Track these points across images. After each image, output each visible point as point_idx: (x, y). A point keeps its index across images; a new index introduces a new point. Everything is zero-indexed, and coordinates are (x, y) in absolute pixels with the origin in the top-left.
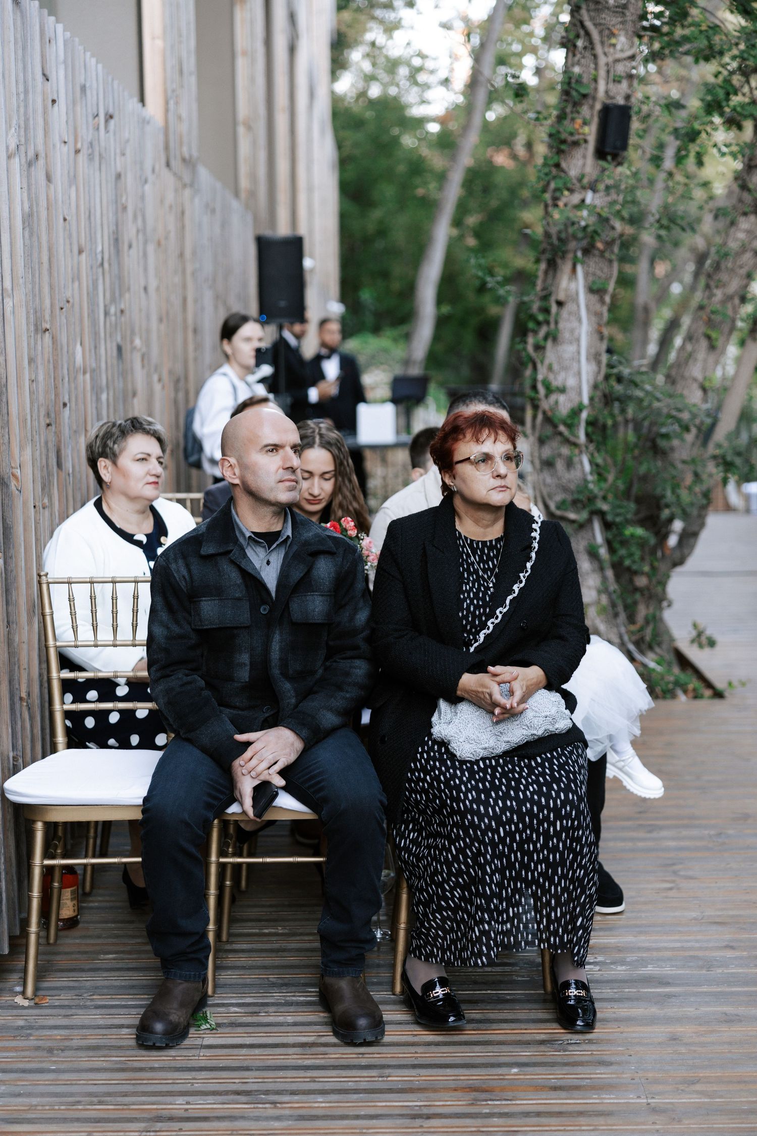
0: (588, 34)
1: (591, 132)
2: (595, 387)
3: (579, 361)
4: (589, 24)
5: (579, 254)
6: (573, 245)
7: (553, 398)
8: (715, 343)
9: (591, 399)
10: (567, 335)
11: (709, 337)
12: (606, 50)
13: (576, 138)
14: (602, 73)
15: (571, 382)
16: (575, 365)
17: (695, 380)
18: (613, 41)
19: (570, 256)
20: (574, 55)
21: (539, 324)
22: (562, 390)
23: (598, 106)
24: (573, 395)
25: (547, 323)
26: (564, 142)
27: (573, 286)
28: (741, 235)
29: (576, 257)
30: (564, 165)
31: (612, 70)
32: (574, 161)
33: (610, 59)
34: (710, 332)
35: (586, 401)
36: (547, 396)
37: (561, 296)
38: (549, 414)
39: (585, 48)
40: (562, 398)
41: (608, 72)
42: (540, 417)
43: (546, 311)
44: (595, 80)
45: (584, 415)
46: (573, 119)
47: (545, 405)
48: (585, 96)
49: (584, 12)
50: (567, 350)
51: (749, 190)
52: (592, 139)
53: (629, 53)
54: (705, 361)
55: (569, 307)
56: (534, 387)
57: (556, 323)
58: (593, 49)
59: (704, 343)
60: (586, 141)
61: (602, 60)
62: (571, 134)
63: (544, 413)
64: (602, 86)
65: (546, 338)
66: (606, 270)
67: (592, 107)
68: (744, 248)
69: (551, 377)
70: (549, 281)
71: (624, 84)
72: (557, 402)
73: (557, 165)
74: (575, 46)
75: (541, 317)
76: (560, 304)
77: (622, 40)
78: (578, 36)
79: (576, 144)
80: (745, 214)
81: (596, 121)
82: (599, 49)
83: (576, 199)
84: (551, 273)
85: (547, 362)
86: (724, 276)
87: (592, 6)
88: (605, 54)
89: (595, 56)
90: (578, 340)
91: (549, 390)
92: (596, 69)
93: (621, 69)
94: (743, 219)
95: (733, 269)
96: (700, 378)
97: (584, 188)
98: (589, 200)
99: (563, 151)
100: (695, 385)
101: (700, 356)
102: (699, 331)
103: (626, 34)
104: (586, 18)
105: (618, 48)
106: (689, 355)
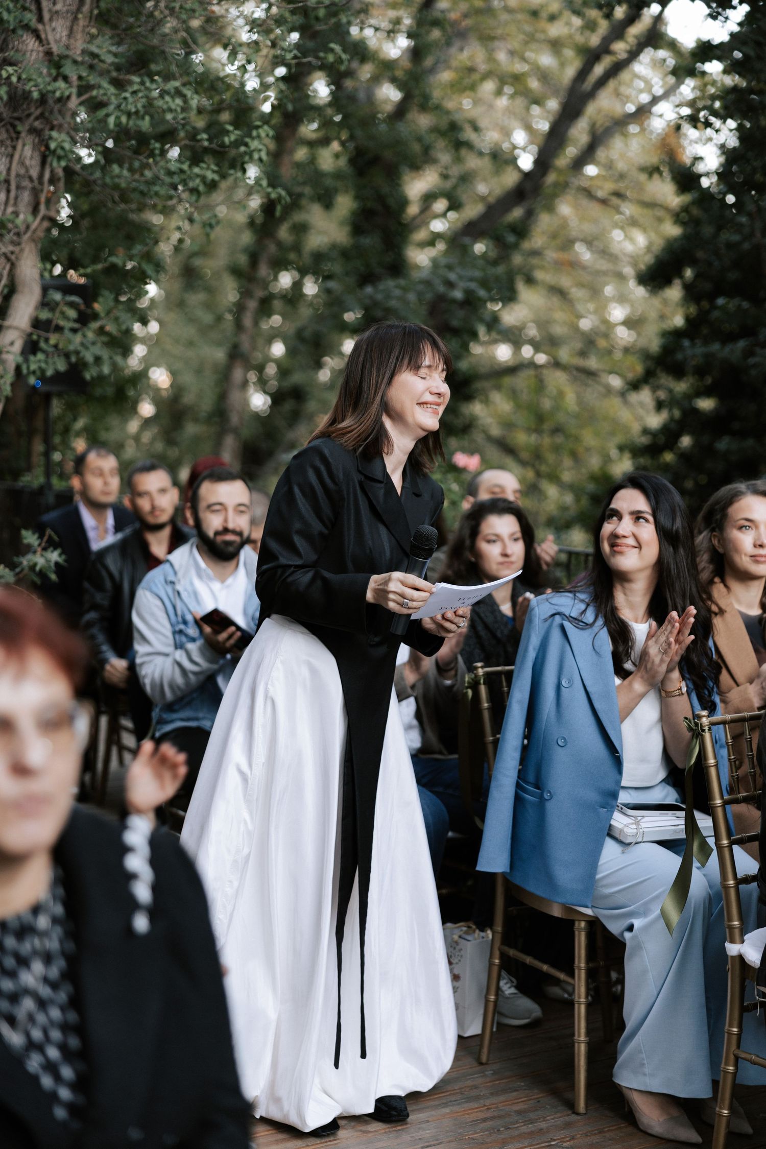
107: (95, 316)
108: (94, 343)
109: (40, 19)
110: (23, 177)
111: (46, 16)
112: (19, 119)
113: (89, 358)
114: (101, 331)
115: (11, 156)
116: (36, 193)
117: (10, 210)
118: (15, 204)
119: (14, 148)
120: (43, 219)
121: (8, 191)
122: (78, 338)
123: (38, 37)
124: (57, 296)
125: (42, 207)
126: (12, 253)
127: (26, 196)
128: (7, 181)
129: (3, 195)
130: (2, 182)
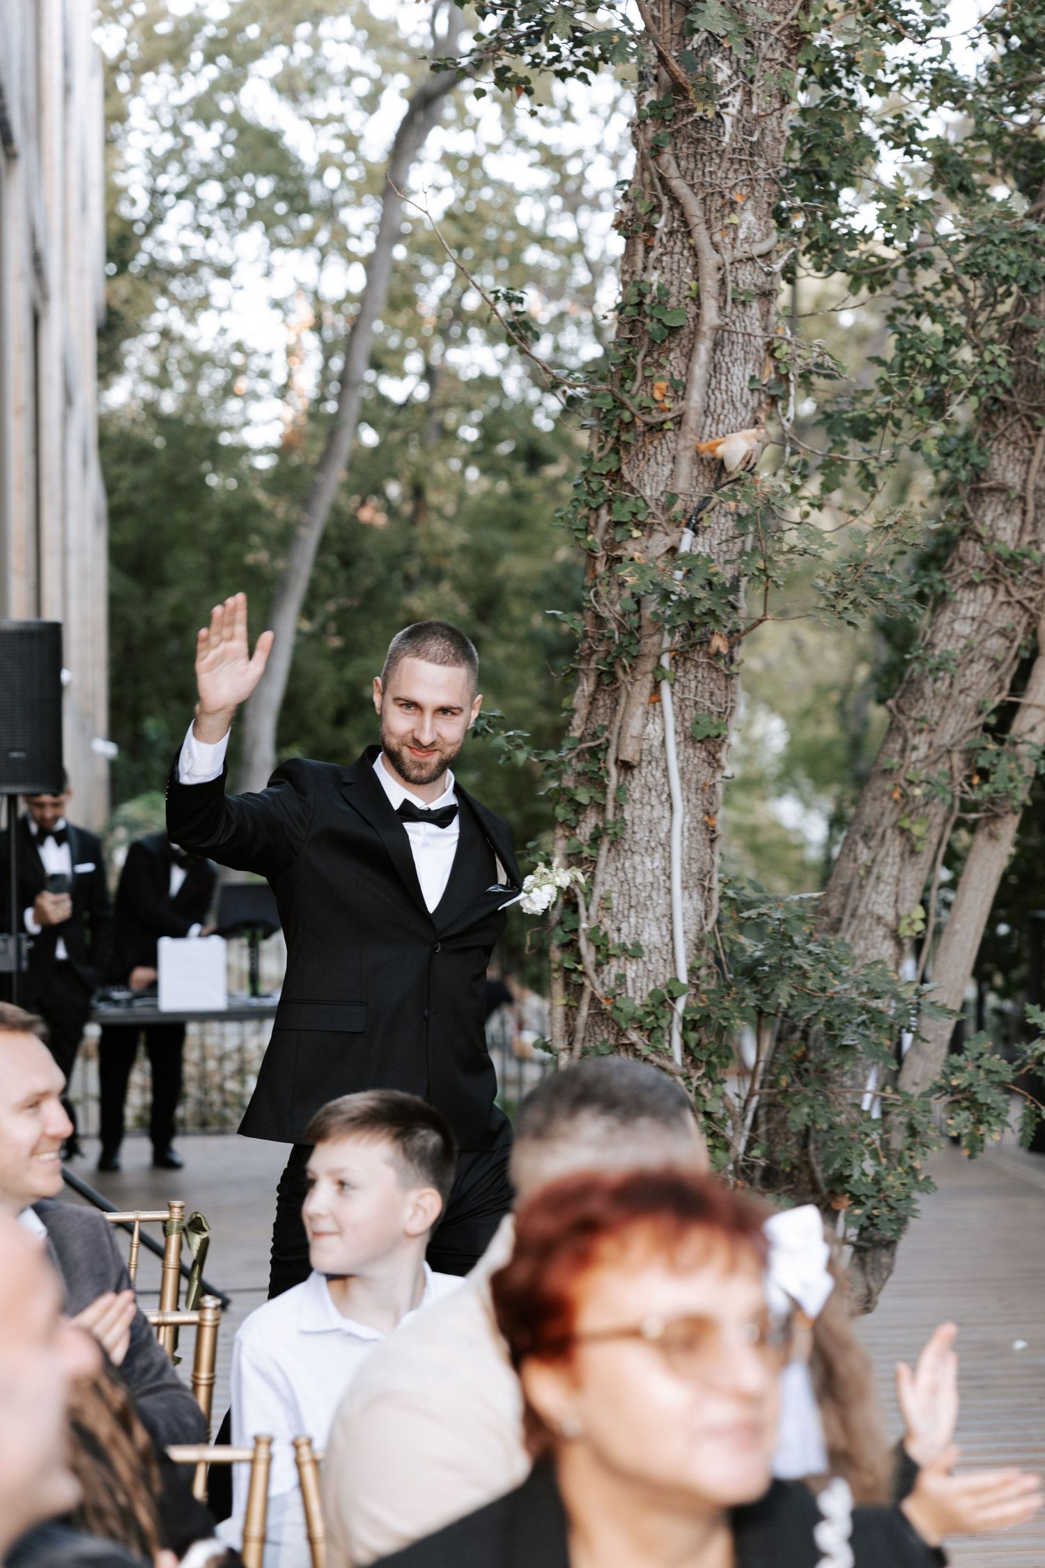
0: (675, 202)
2: (700, 945)
3: (669, 891)
4: (678, 185)
5: (666, 661)
6: (650, 644)
7: (613, 968)
8: (919, 847)
9: (693, 971)
10: (642, 835)
11: (903, 832)
12: (717, 238)
13: (656, 417)
14: (710, 283)
15: (651, 935)
16: (660, 899)
17: (879, 919)
18: (734, 219)
19: (649, 665)
20: (648, 249)
21: (579, 808)
22: (635, 952)
23: (703, 353)
24: (656, 963)
25: (602, 808)
26: (628, 426)
27: (653, 729)
28: (963, 628)
29: (659, 666)
30: (627, 475)
31: (730, 278)
32: (653, 467)
33: (728, 258)
34: (906, 824)
35: (683, 978)
36: (599, 966)
37: (629, 754)
38: (606, 1006)
39: (671, 233)
40: (631, 969)
41: (723, 282)
42: (584, 1011)
43: (596, 781)
44: (697, 300)
45: (680, 1005)
46: (647, 379)
47: (598, 985)
48: (674, 331)
49: (667, 157)
50: (644, 866)
53: (763, 248)
54: (898, 881)
55: (647, 774)
56: (571, 946)
57: (619, 807)
58: (689, 234)
59: (895, 846)
60: (677, 425)
61: (710, 260)
62: (646, 410)
63: (594, 999)
64: (709, 313)
65: (595, 840)
66: (720, 696)
67: (690, 355)
68: (969, 654)
69: (607, 924)
70: (600, 719)
71: (755, 310)
72: (621, 979)
73: (616, 475)
74: (650, 229)
75: (583, 797)
76: (626, 767)
77: (748, 220)
78: (656, 209)
79: (655, 429)
80: (971, 585)
82: (701, 237)
83: (659, 543)
84: (604, 701)
85: (598, 891)
86: (929, 708)
87: (685, 149)
88: (715, 246)
89: (694, 251)
90: (666, 846)
91: (605, 954)
92: (696, 276)
93: (745, 277)
94: (967, 595)
95: (948, 697)
96: (890, 917)
97: (675, 522)
98: (684, 548)
99: (627, 445)
100: (880, 931)
101: (889, 870)
102: (887, 821)
103: (755, 209)
104: (673, 172)
105: (742, 234)
106: (869, 870)
115: (1028, 462)
117: (1027, 538)
118: (1034, 530)
119: (1032, 450)
121: (1024, 512)
126: (1031, 600)
128: (1022, 499)
129: (1016, 519)
130: (1014, 500)
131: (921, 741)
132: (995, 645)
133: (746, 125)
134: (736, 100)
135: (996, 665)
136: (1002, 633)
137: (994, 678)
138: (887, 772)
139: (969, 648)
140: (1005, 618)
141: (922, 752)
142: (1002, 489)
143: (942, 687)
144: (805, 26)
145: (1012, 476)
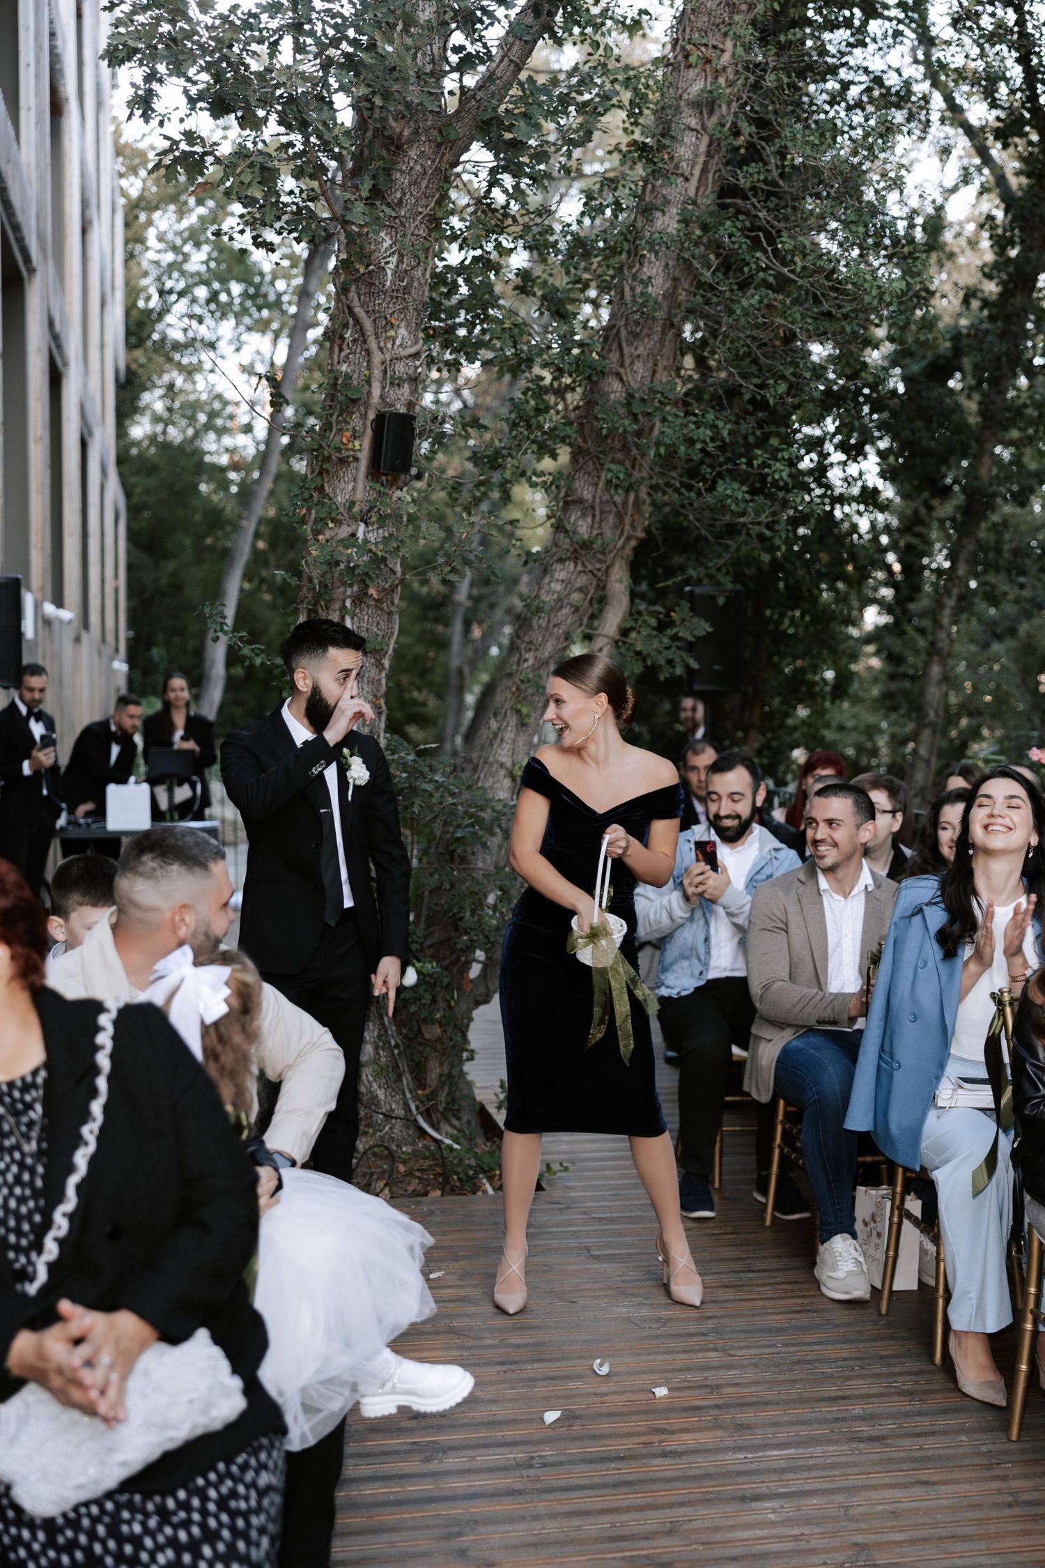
0: (357, 322)
1: (363, 447)
4: (359, 311)
5: (348, 603)
6: (339, 591)
8: (526, 720)
11: (518, 712)
12: (382, 344)
13: (344, 453)
14: (377, 373)
17: (502, 765)
18: (393, 333)
19: (337, 605)
20: (341, 350)
23: (372, 415)
26: (329, 459)
28: (557, 587)
29: (343, 607)
30: (328, 489)
31: (389, 370)
32: (342, 485)
33: (388, 357)
34: (519, 706)
39: (355, 341)
41: (385, 371)
44: (369, 382)
46: (340, 431)
48: (355, 401)
49: (352, 294)
51: (566, 532)
52: (364, 457)
53: (413, 350)
54: (514, 741)
58: (365, 342)
59: (513, 721)
60: (356, 459)
61: (377, 358)
62: (339, 450)
64: (376, 390)
66: (383, 625)
67: (365, 416)
68: (560, 603)
71: (406, 389)
73: (321, 489)
74: (342, 338)
77: (402, 333)
78: (346, 326)
79: (343, 462)
80: (561, 560)
81: (369, 431)
82: (372, 343)
83: (344, 531)
86: (536, 636)
87: (364, 289)
88: (381, 349)
89: (368, 352)
92: (369, 367)
93: (400, 368)
94: (559, 567)
95: (547, 629)
96: (509, 764)
97: (354, 518)
98: (360, 534)
99: (328, 471)
100: (502, 773)
101: (509, 736)
102: (507, 705)
103: (407, 327)
104: (356, 302)
105: (398, 342)
106: (496, 735)
107: (672, 624)
108: (668, 648)
109: (622, 365)
110: (607, 502)
111: (627, 361)
112: (603, 452)
113: (662, 662)
114: (675, 638)
115: (596, 485)
116: (620, 516)
117: (595, 532)
118: (600, 527)
119: (599, 477)
120: (629, 538)
121: (594, 516)
122: (656, 644)
123: (621, 379)
124: (642, 607)
125: (627, 528)
126: (600, 570)
127: (611, 518)
128: (593, 507)
129: (589, 520)
130: (587, 508)
131: (530, 656)
132: (576, 597)
133: (399, 274)
134: (394, 259)
135: (577, 609)
136: (581, 590)
137: (576, 617)
138: (510, 675)
139: (560, 599)
140: (582, 581)
141: (531, 662)
142: (580, 501)
143: (544, 623)
144: (440, 214)
145: (587, 494)
